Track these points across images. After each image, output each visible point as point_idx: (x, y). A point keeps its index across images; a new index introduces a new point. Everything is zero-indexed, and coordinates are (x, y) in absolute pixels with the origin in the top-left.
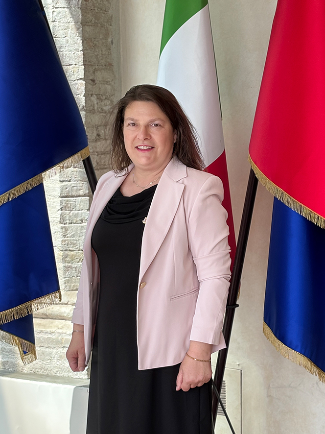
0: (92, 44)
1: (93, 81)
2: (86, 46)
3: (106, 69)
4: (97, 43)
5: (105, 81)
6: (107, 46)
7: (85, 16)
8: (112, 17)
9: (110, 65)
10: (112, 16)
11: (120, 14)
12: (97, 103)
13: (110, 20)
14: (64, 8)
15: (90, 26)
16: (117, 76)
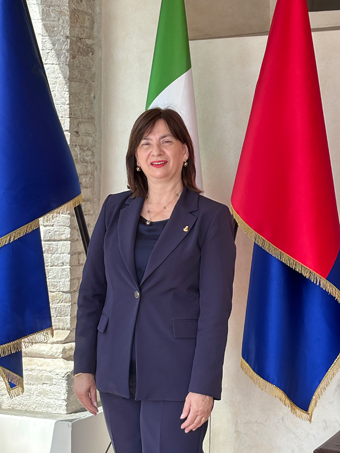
0: (77, 99)
1: (77, 132)
2: (72, 100)
3: (89, 122)
4: (81, 98)
5: (87, 133)
6: (90, 100)
7: (72, 73)
8: (95, 74)
9: (93, 118)
10: (95, 72)
11: (103, 72)
12: (80, 154)
13: (93, 77)
14: (53, 64)
15: (75, 81)
16: (98, 129)
